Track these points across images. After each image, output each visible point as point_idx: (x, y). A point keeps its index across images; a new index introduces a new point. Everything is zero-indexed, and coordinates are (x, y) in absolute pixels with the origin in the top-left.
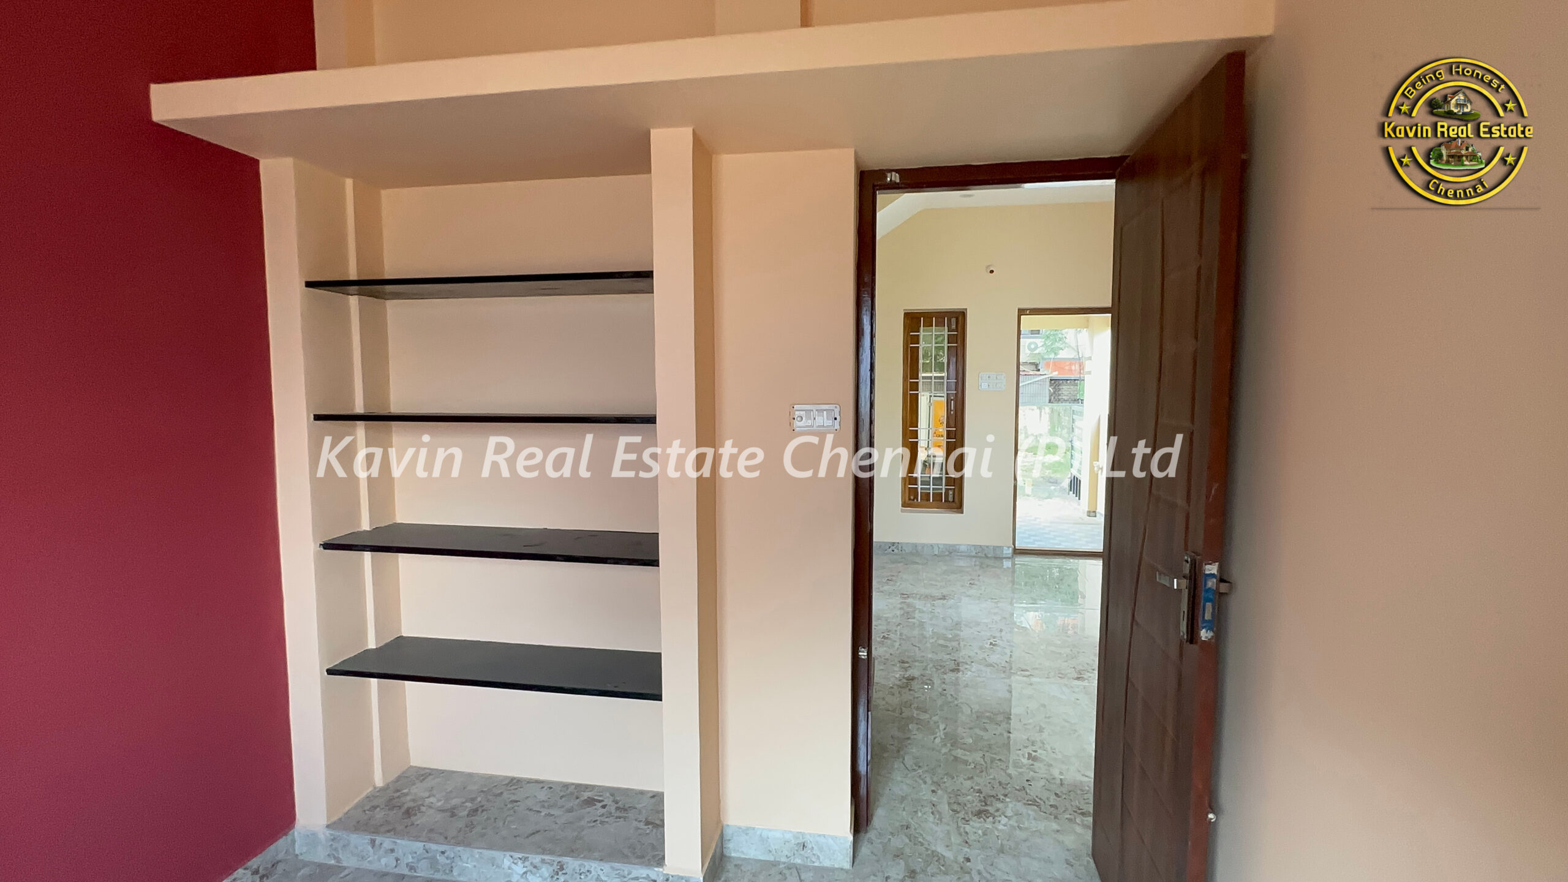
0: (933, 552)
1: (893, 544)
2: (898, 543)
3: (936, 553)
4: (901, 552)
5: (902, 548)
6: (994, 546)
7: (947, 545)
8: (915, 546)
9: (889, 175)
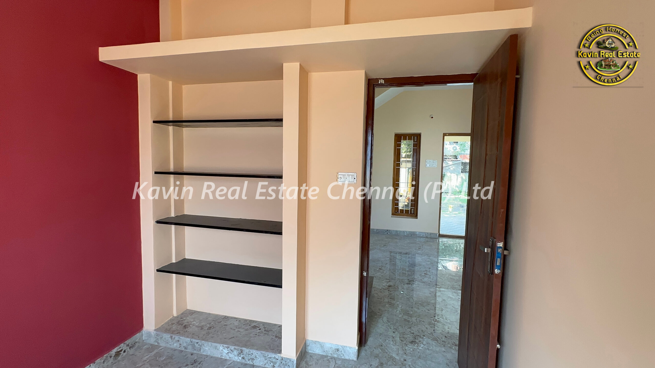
0: (404, 234)
1: (388, 230)
2: (390, 230)
3: (406, 235)
4: (390, 234)
5: (391, 232)
6: (430, 233)
7: (410, 232)
8: (397, 231)
9: (380, 80)
